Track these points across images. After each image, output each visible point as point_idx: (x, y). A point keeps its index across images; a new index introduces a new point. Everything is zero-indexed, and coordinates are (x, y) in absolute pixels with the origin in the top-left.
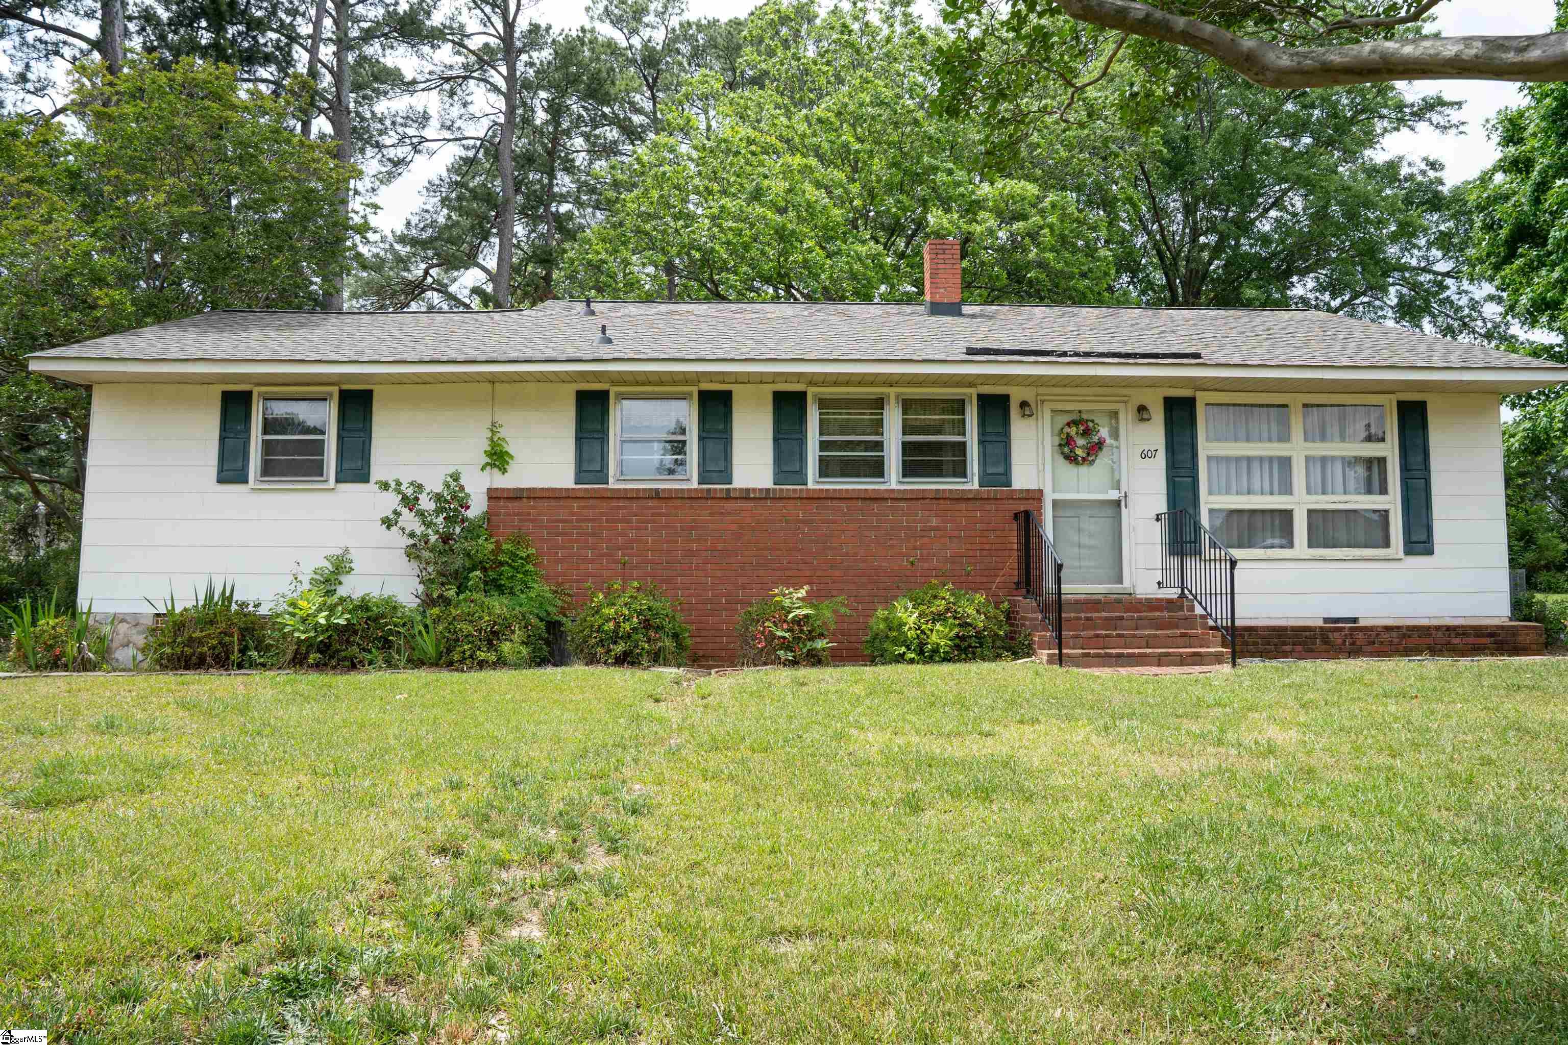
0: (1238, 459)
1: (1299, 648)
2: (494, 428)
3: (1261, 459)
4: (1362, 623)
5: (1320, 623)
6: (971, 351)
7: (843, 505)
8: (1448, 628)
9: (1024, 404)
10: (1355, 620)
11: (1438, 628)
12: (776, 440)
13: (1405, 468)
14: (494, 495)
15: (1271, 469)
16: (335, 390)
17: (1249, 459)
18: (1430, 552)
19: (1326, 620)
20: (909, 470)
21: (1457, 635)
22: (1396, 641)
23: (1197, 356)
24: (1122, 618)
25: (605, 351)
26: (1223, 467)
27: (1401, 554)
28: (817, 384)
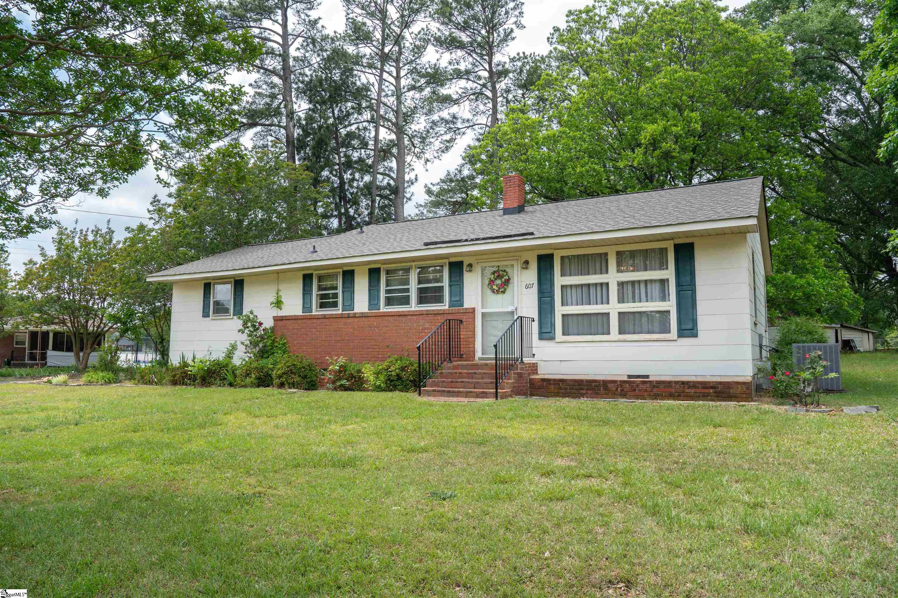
0: (582, 286)
1: (589, 392)
2: (278, 290)
3: (596, 285)
4: (651, 379)
5: (626, 378)
6: (426, 244)
7: (391, 319)
8: (683, 383)
9: (470, 265)
10: (647, 377)
11: (677, 383)
12: (370, 290)
13: (679, 285)
14: (276, 319)
15: (602, 289)
16: (233, 280)
17: (589, 285)
18: (696, 336)
19: (629, 376)
20: (421, 300)
21: (689, 387)
22: (649, 389)
23: (532, 234)
24: (475, 373)
25: (315, 256)
26: (574, 290)
27: (675, 337)
28: (385, 264)
